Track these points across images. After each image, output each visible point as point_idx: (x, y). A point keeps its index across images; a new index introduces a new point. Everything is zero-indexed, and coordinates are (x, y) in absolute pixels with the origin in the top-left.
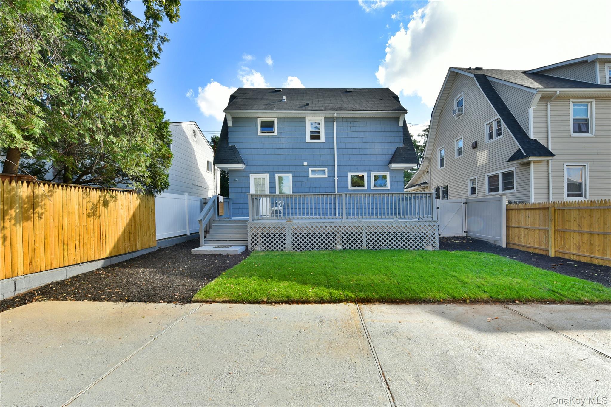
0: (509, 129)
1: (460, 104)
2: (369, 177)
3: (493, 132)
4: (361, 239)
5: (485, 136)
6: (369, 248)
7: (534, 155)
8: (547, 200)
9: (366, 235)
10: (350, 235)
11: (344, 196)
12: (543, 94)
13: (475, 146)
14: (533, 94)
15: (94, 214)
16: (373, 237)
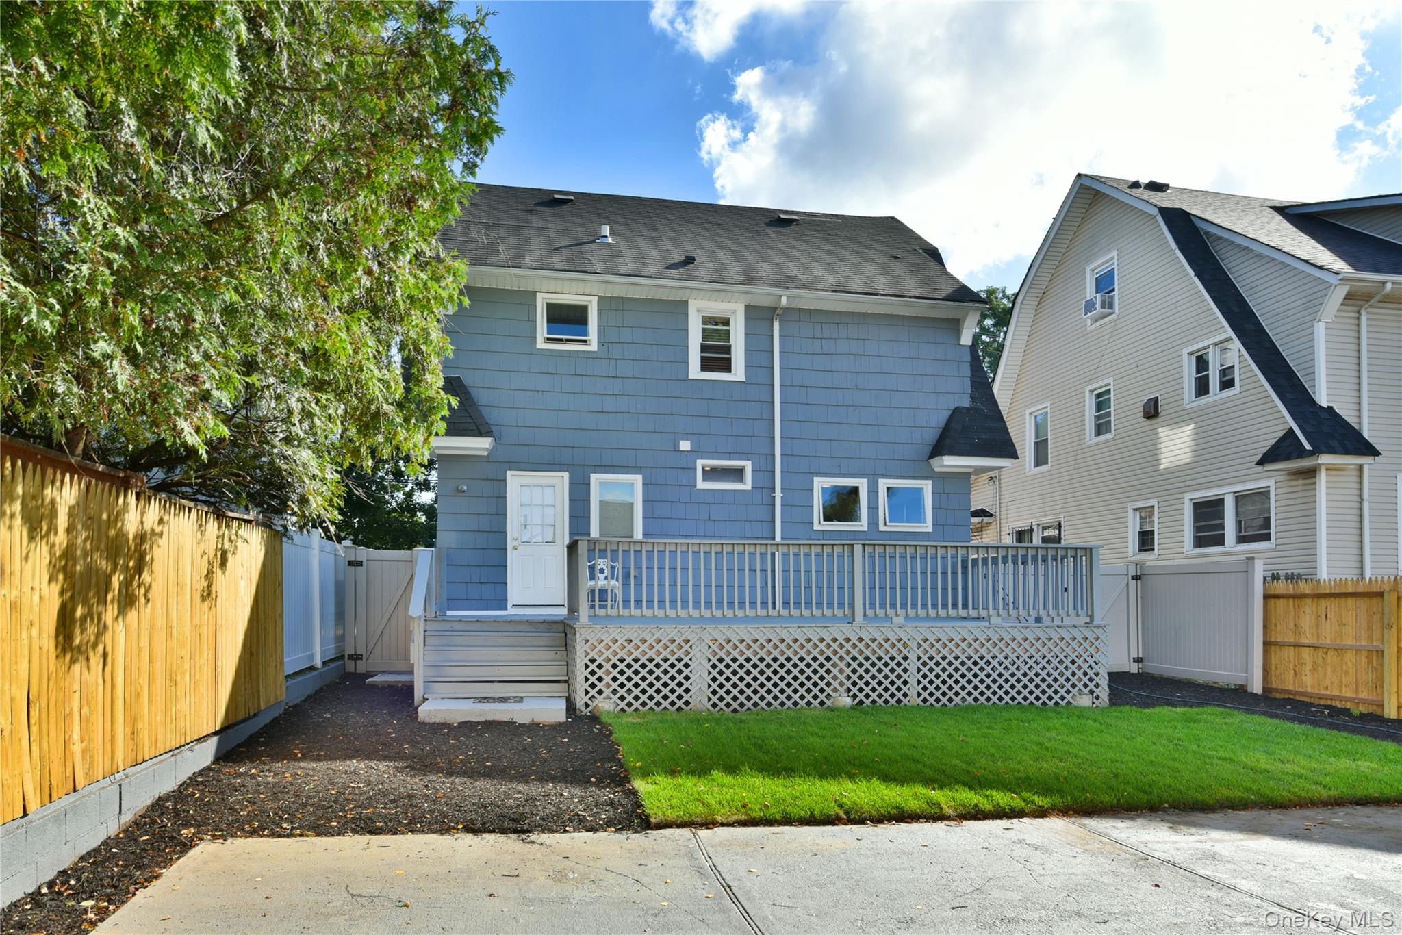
0: (1264, 374)
1: (1105, 283)
2: (873, 491)
3: (1208, 375)
4: (905, 676)
5: (1186, 385)
6: (925, 700)
7: (1332, 451)
8: (1358, 571)
9: (919, 664)
10: (873, 665)
11: (858, 550)
12: (1352, 286)
13: (1152, 411)
14: (1330, 287)
15: (209, 595)
16: (938, 670)
